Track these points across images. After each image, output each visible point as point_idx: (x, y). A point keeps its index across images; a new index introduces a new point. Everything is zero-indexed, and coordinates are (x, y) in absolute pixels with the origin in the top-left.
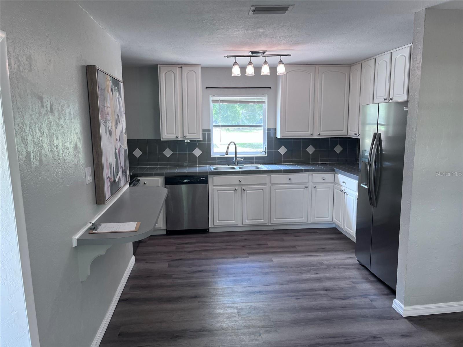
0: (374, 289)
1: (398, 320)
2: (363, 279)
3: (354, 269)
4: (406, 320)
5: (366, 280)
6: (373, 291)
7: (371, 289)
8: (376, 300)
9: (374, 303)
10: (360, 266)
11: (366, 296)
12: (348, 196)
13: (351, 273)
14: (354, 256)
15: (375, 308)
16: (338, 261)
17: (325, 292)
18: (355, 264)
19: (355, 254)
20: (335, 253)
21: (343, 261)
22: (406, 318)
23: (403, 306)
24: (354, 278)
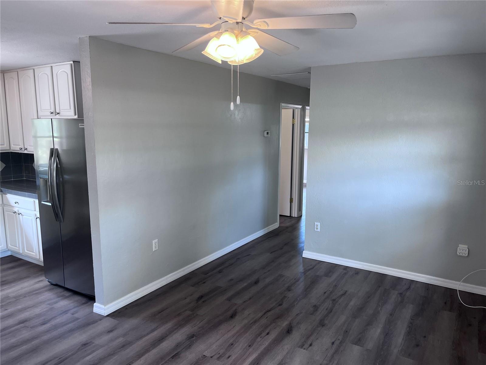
0: (73, 303)
1: (101, 321)
2: (59, 297)
3: (46, 291)
4: (108, 318)
5: (62, 298)
6: (72, 305)
7: (69, 304)
8: (76, 312)
9: (76, 315)
10: (52, 286)
11: (66, 312)
12: (24, 216)
13: (45, 296)
14: (43, 278)
15: (78, 319)
16: (26, 289)
17: (22, 325)
18: (46, 286)
19: (44, 275)
20: (19, 282)
21: (32, 287)
22: (108, 316)
23: (103, 306)
24: (49, 300)
